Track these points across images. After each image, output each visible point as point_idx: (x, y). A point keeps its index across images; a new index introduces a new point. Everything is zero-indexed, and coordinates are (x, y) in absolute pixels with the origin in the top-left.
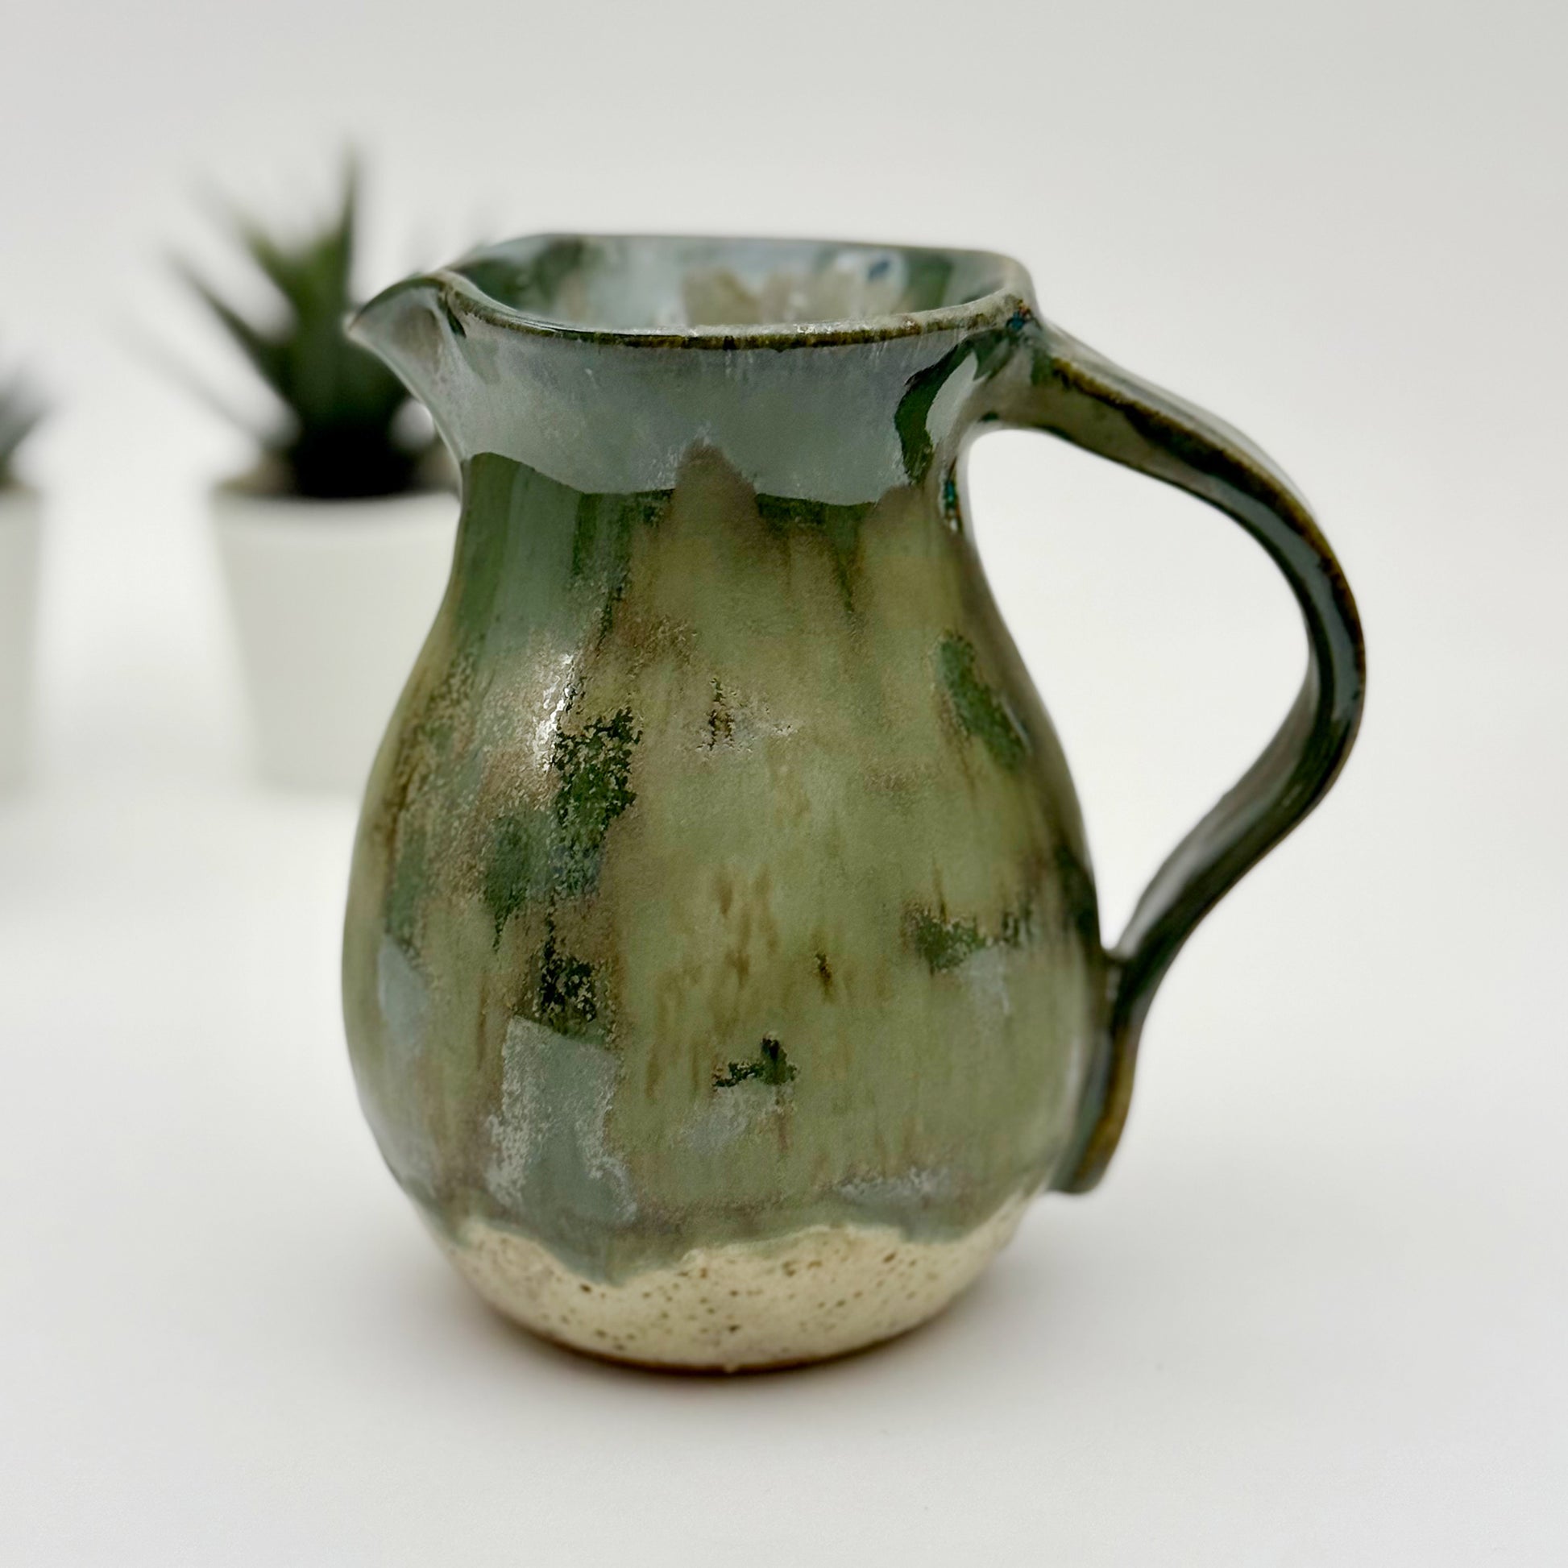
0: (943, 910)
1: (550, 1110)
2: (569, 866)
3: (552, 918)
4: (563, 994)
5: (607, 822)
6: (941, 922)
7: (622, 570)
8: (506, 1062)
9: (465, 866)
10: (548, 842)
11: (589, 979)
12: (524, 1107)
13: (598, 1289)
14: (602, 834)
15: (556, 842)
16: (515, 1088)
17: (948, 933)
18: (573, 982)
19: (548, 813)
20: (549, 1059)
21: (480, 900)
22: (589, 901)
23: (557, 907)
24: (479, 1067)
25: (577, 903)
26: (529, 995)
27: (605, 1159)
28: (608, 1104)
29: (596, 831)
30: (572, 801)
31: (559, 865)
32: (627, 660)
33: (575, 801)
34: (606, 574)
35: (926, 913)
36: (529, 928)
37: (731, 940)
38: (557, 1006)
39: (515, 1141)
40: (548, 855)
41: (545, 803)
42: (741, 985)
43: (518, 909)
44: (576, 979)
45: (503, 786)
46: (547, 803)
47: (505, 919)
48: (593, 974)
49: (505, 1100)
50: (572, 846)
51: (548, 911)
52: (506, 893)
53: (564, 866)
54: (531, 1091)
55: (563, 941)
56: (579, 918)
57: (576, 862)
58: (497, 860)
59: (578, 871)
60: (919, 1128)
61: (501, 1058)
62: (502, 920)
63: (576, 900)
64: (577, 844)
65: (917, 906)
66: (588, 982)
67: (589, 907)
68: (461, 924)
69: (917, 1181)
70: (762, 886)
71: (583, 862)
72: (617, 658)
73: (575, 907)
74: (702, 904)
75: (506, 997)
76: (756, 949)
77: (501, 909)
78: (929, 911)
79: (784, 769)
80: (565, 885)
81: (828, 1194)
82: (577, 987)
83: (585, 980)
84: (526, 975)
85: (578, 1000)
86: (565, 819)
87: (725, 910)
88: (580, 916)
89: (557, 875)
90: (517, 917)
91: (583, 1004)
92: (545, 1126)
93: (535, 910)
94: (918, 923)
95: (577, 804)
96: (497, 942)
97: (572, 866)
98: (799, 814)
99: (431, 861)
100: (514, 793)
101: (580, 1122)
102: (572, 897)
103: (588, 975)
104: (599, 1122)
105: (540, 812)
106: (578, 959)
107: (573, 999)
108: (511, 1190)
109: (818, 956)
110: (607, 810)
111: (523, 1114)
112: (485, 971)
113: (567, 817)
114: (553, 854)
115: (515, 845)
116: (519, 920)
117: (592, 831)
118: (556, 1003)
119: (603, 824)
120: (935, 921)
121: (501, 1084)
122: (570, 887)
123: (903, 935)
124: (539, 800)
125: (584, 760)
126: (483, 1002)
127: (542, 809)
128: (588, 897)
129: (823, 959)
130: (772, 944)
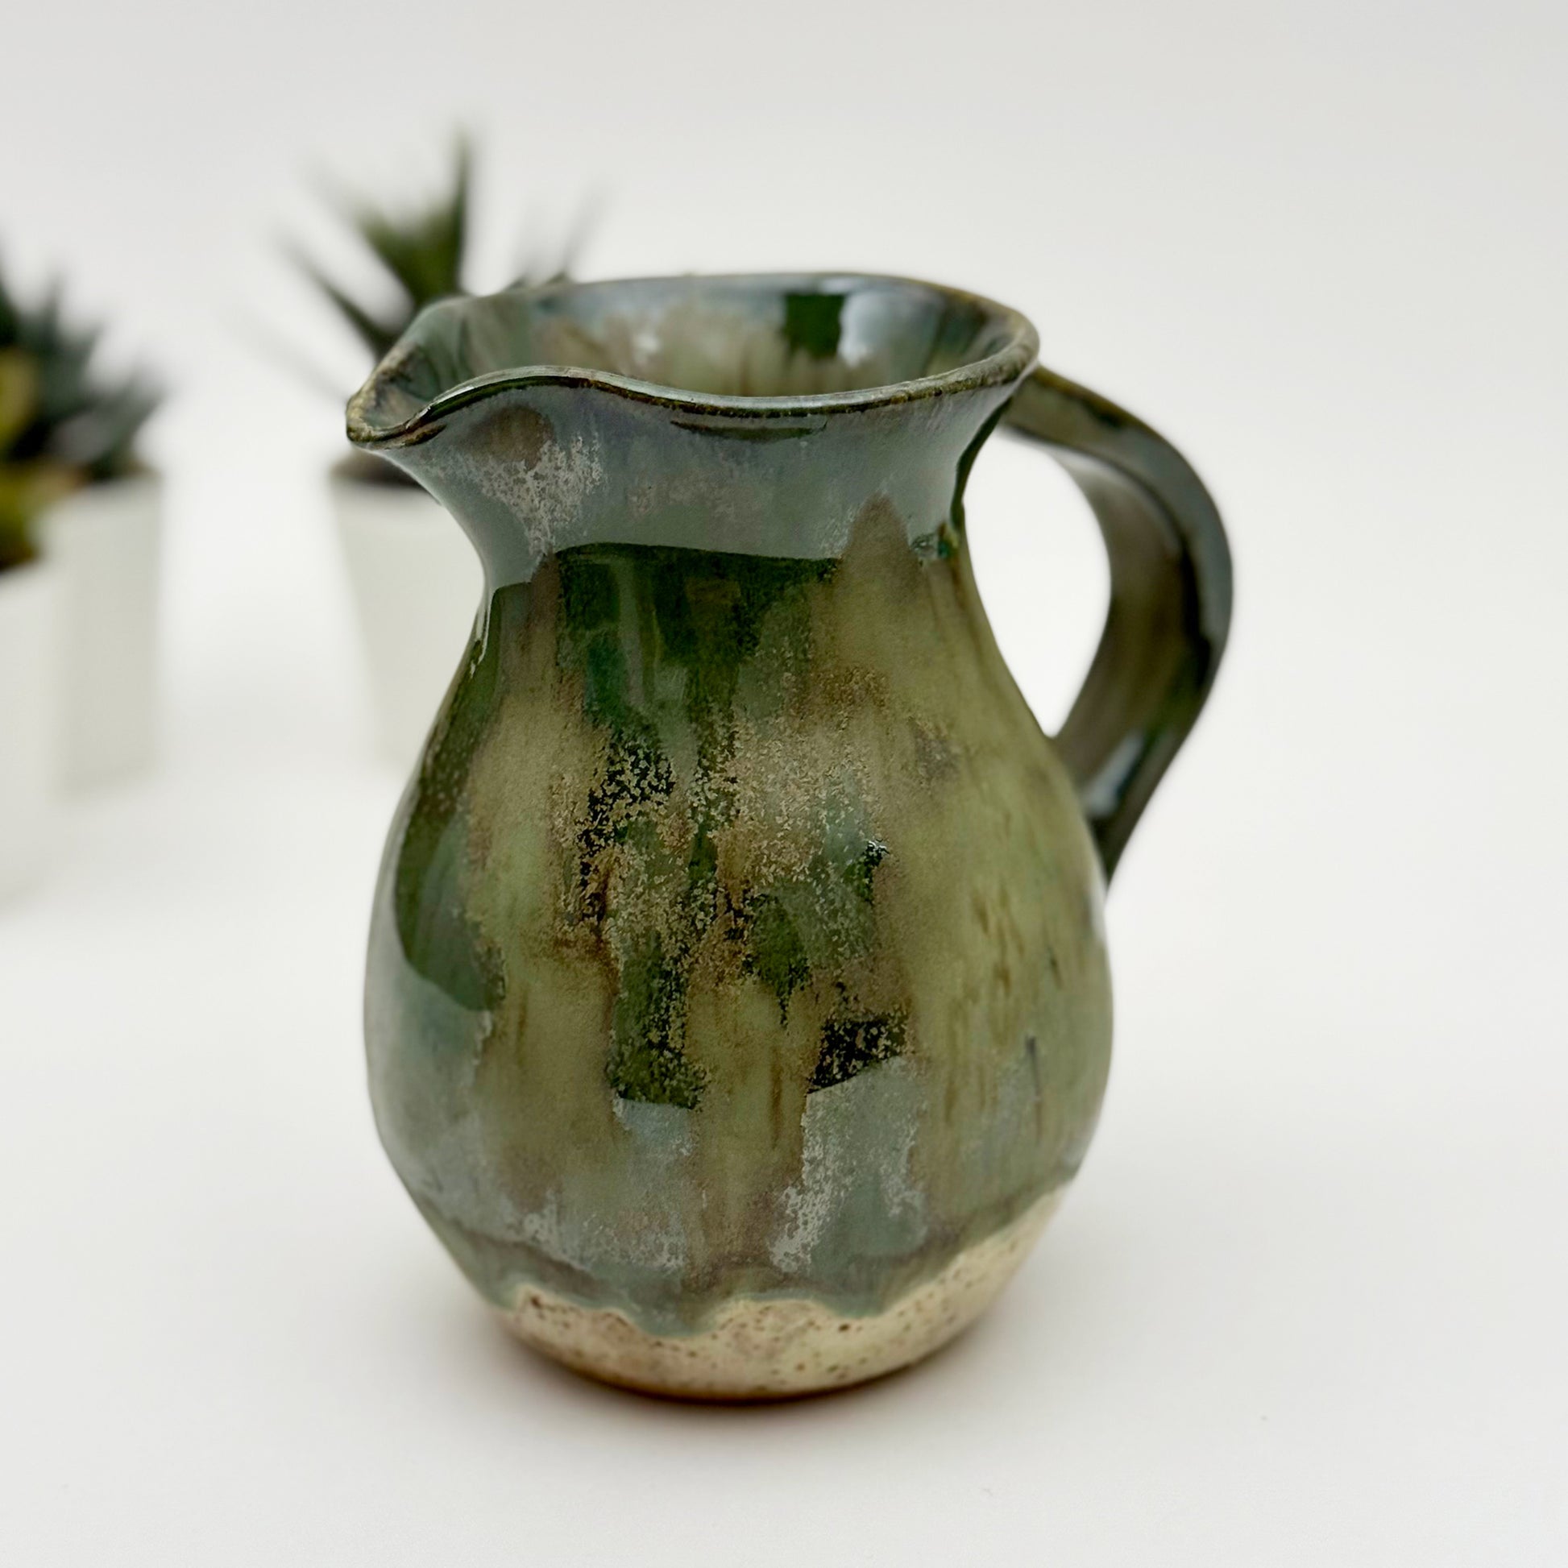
1: (855, 1163)
2: (846, 926)
3: (840, 980)
4: (863, 1049)
5: (869, 875)
7: (803, 632)
8: (806, 1131)
9: (726, 954)
10: (818, 908)
11: (887, 1027)
12: (827, 1169)
13: (854, 1324)
14: (868, 886)
15: (825, 906)
16: (817, 1154)
18: (872, 1035)
19: (809, 880)
20: (853, 1114)
21: (755, 983)
22: (873, 953)
23: (843, 968)
24: (774, 1146)
25: (862, 959)
26: (828, 1060)
27: (907, 1194)
28: (911, 1140)
29: (861, 886)
30: (830, 863)
31: (835, 927)
32: (832, 716)
33: (833, 862)
34: (786, 638)
36: (818, 996)
37: (994, 955)
38: (859, 1062)
39: (814, 1205)
40: (821, 920)
41: (803, 871)
42: (1007, 994)
43: (802, 980)
44: (874, 1031)
45: (748, 865)
46: (805, 872)
47: (790, 993)
48: (890, 1022)
49: (806, 1168)
50: (844, 905)
51: (835, 974)
52: (784, 969)
53: (840, 927)
54: (835, 1150)
55: (856, 999)
56: (867, 972)
57: (851, 920)
58: (765, 940)
59: (856, 929)
61: (801, 1129)
62: (786, 995)
63: (860, 956)
64: (848, 902)
66: (886, 1030)
67: (874, 959)
68: (736, 1011)
70: (1004, 897)
71: (857, 918)
72: (822, 717)
73: (860, 963)
74: (969, 928)
75: (802, 1068)
76: (1012, 956)
77: (781, 985)
80: (846, 946)
82: (876, 1038)
83: (883, 1029)
84: (823, 1041)
85: (879, 1051)
86: (829, 883)
87: (985, 928)
88: (868, 970)
89: (836, 938)
90: (802, 988)
91: (884, 1053)
92: (848, 1181)
93: (821, 977)
95: (835, 864)
96: (784, 1018)
97: (849, 925)
98: (1007, 824)
99: (676, 961)
100: (764, 870)
101: (884, 1166)
102: (857, 955)
103: (885, 1024)
104: (903, 1159)
105: (801, 882)
106: (874, 1012)
107: (874, 1050)
108: (801, 1255)
109: (1048, 950)
110: (866, 864)
111: (826, 1177)
112: (775, 1050)
113: (830, 880)
114: (826, 919)
115: (782, 920)
116: (805, 991)
117: (858, 887)
118: (857, 1060)
119: (866, 877)
121: (802, 1153)
122: (851, 945)
124: (795, 870)
125: (827, 822)
126: (777, 1081)
127: (802, 878)
128: (871, 950)
129: (1051, 952)
130: (1021, 949)
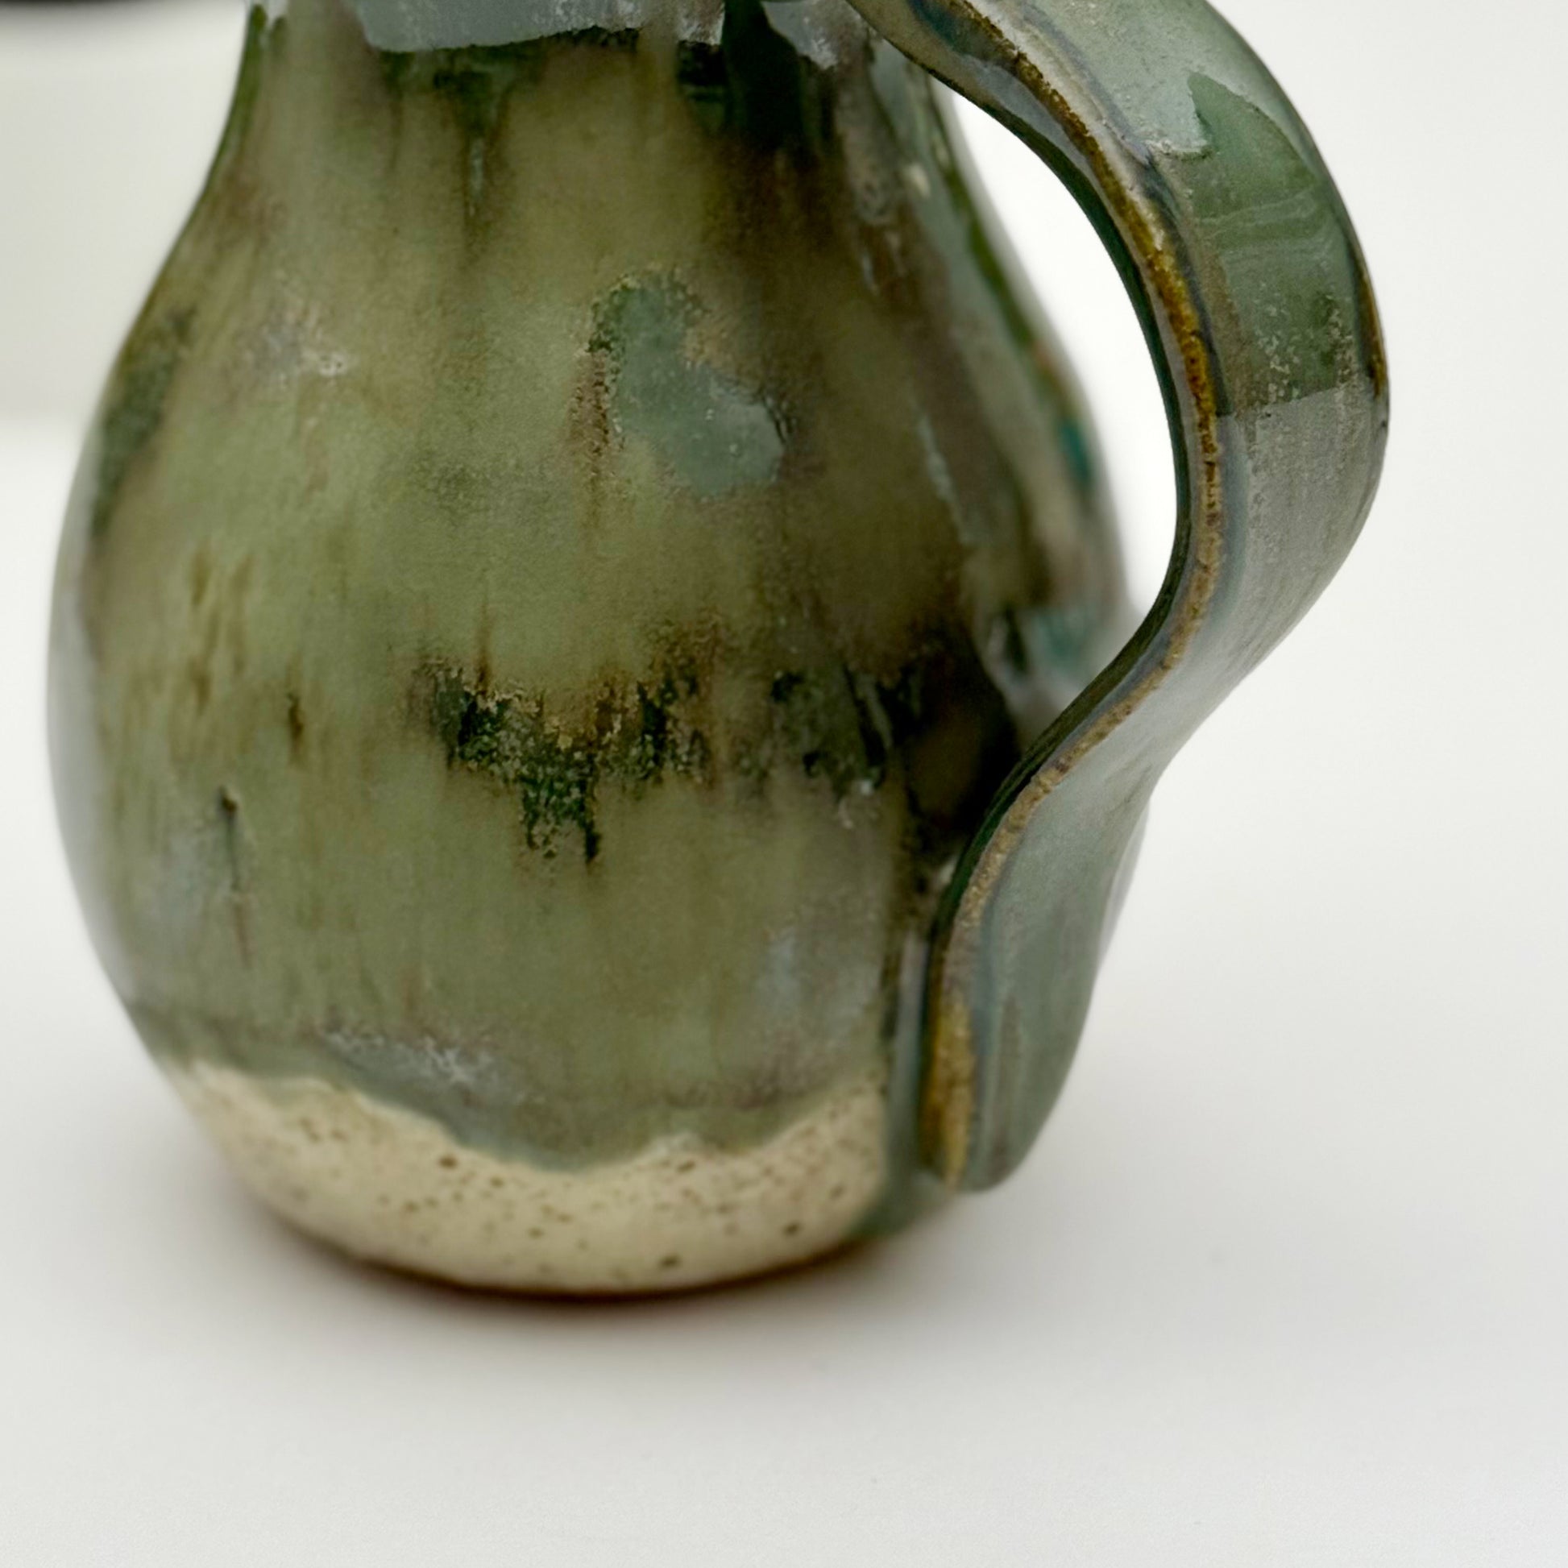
0: (483, 675)
6: (477, 694)
17: (487, 712)
35: (454, 674)
37: (197, 644)
60: (428, 984)
65: (440, 662)
69: (440, 1061)
70: (241, 581)
76: (220, 665)
78: (460, 671)
79: (311, 423)
81: (308, 1037)
87: (197, 598)
94: (437, 685)
98: (310, 488)
109: (291, 696)
120: (467, 689)
123: (411, 695)
129: (295, 699)
130: (239, 665)
